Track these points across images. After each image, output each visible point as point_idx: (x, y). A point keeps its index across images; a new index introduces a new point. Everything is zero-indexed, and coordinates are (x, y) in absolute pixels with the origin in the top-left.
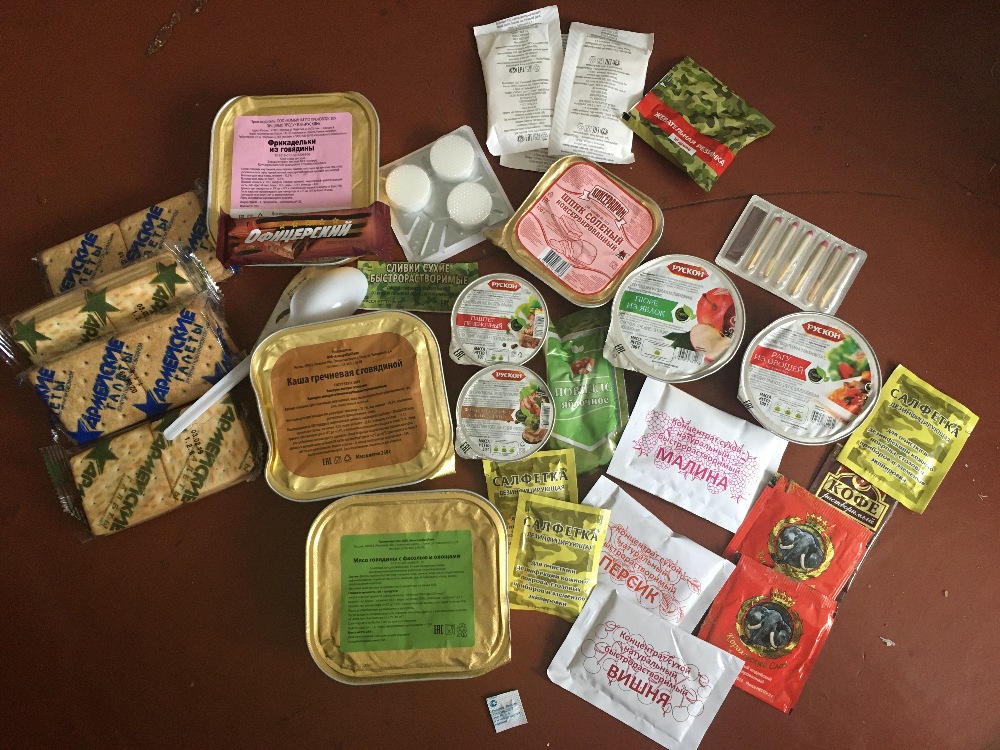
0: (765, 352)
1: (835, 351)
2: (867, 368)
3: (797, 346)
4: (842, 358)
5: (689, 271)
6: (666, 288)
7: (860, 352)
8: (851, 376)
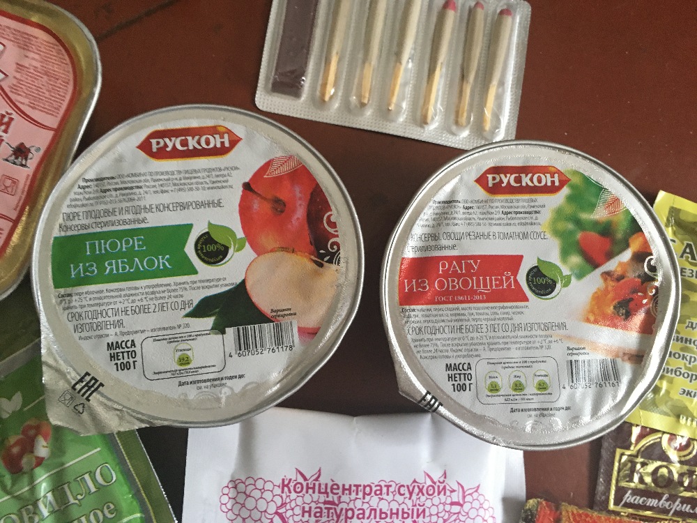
0: (421, 268)
1: (559, 214)
2: (635, 228)
3: (480, 229)
4: (578, 223)
5: (192, 143)
6: (151, 199)
7: (609, 198)
8: (610, 256)
